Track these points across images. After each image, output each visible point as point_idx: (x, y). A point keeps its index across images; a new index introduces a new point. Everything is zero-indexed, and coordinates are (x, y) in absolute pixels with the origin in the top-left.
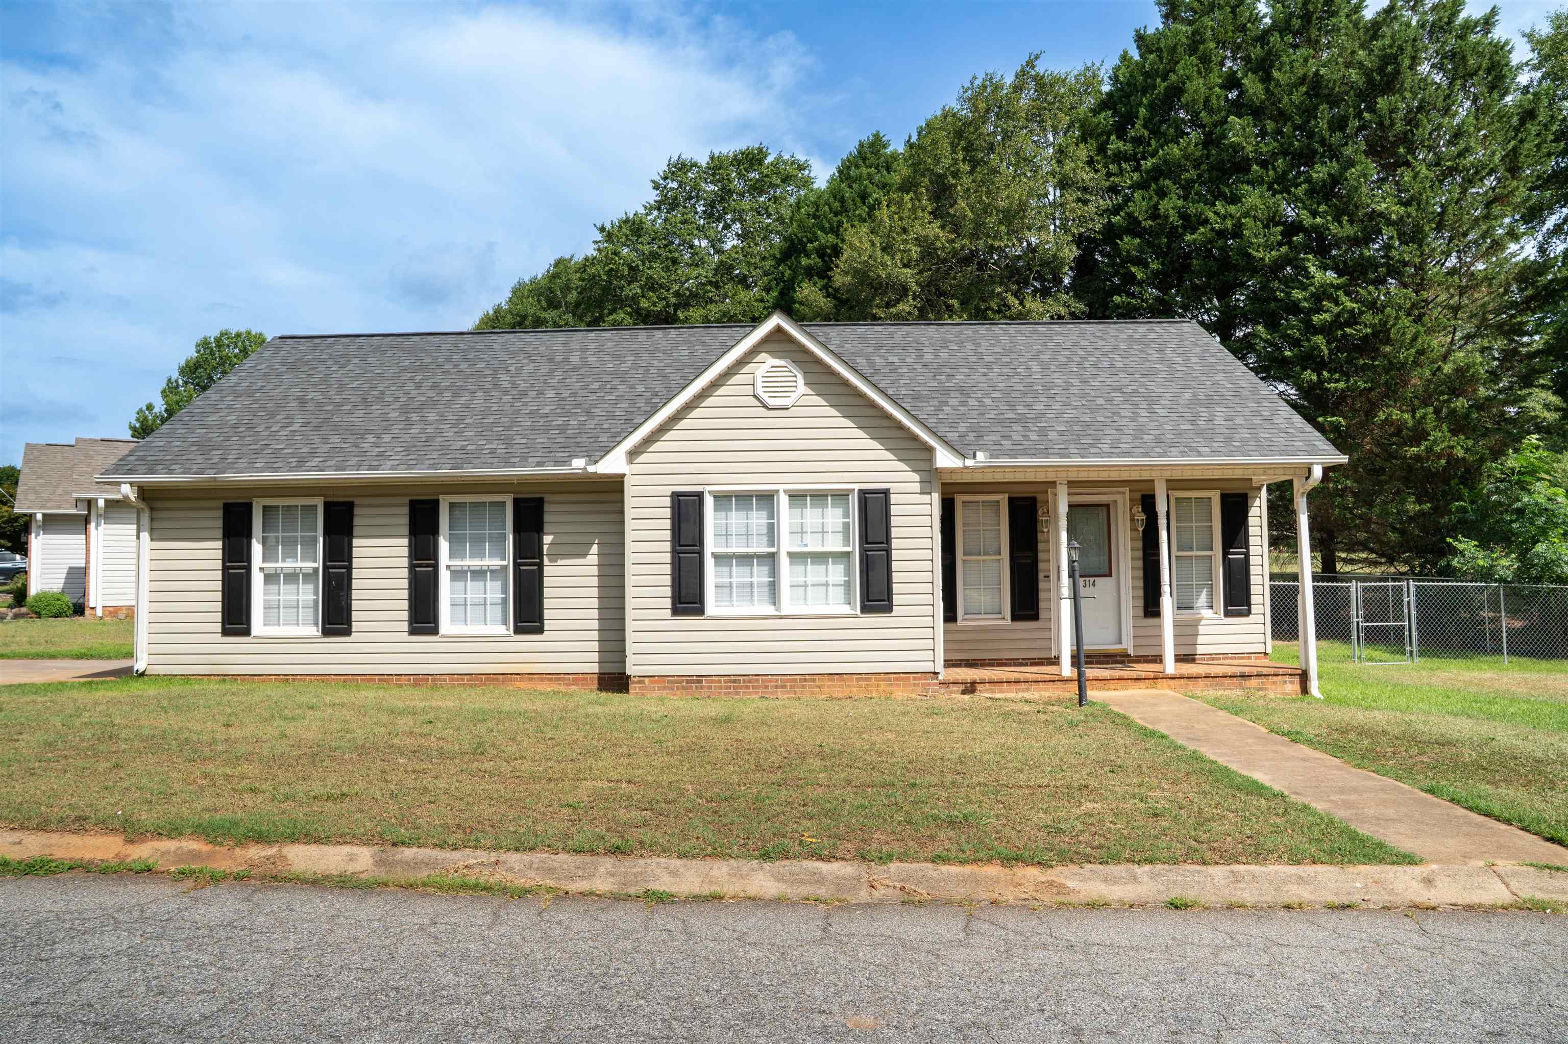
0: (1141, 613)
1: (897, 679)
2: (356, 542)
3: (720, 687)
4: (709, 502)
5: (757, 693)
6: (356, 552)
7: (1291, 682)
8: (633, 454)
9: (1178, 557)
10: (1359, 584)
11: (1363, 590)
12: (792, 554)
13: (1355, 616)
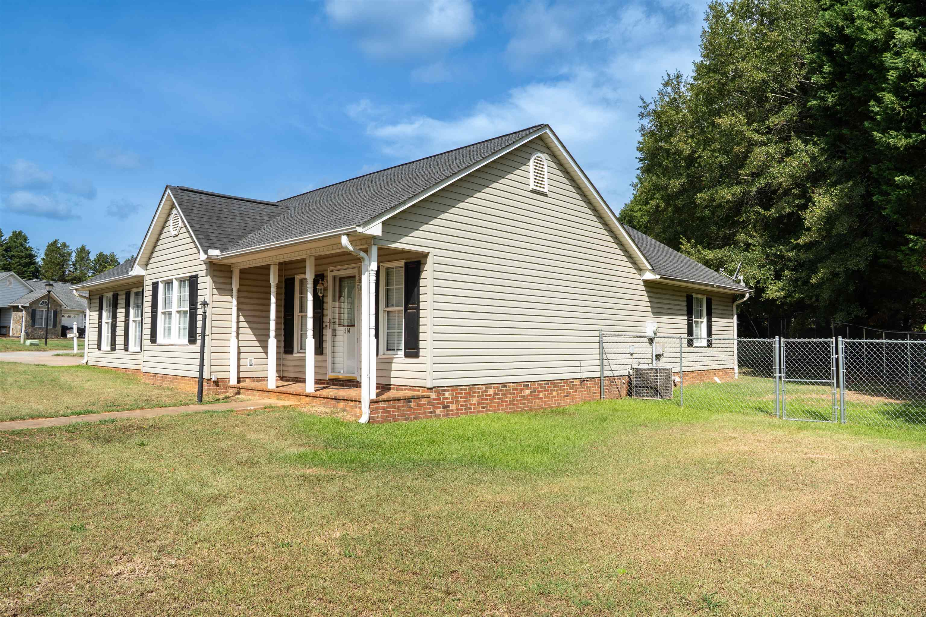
2: (118, 311)
4: (160, 287)
6: (118, 315)
8: (146, 265)
9: (388, 312)
10: (782, 339)
11: (786, 346)
12: (179, 312)
13: (777, 371)
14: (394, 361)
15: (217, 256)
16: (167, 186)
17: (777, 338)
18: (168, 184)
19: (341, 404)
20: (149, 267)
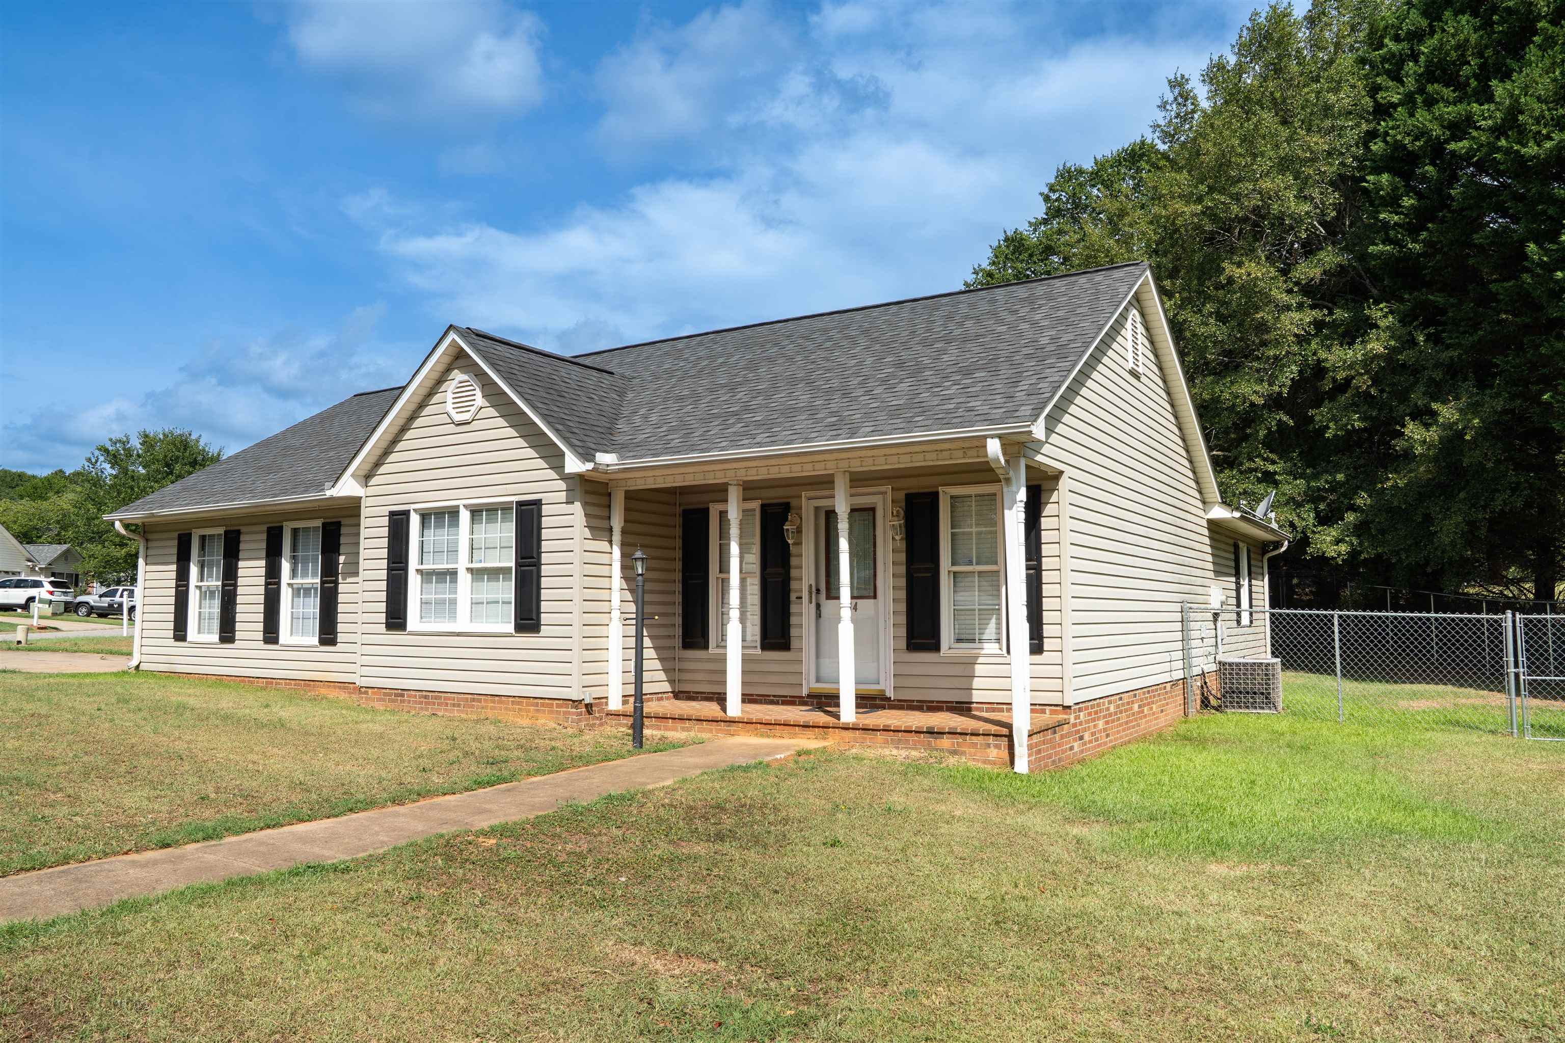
0: (903, 644)
1: (543, 705)
2: (241, 564)
3: (415, 702)
4: (415, 521)
5: (427, 709)
6: (241, 572)
7: (996, 746)
8: (366, 478)
9: (955, 573)
10: (1518, 616)
11: (1526, 625)
12: (470, 570)
13: (1512, 664)
14: (980, 660)
15: (608, 465)
16: (451, 326)
17: (1509, 614)
18: (454, 324)
19: (946, 742)
20: (374, 481)
